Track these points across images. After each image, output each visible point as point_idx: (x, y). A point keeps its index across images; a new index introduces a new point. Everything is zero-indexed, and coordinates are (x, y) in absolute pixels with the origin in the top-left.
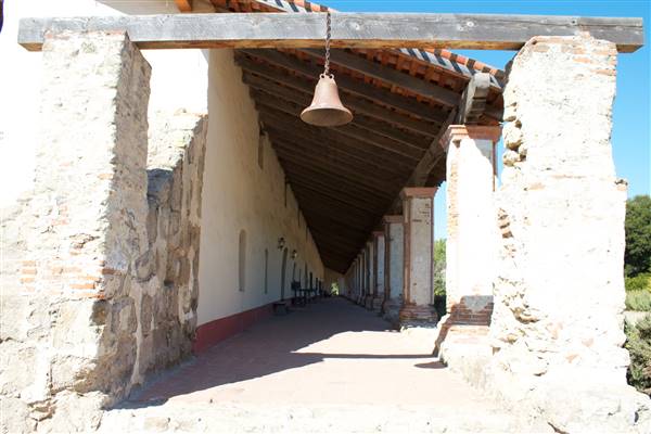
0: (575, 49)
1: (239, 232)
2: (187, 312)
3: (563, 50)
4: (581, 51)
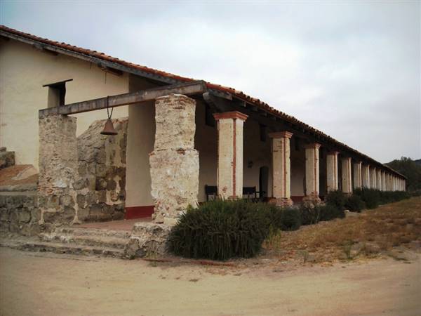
0: (168, 100)
2: (114, 201)
3: (164, 102)
4: (170, 101)
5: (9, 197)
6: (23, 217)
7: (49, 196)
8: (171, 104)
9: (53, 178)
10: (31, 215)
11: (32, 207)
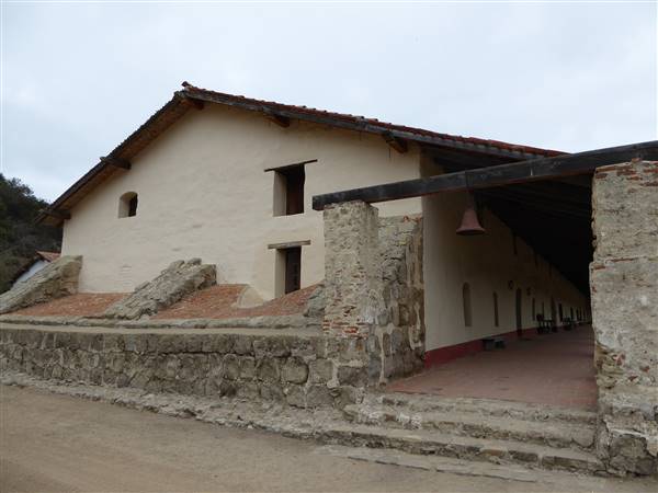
0: (628, 171)
1: (461, 285)
2: (416, 342)
3: (619, 174)
4: (633, 173)
5: (259, 338)
6: (290, 372)
7: (350, 339)
8: (637, 179)
9: (359, 306)
10: (308, 369)
11: (313, 357)
